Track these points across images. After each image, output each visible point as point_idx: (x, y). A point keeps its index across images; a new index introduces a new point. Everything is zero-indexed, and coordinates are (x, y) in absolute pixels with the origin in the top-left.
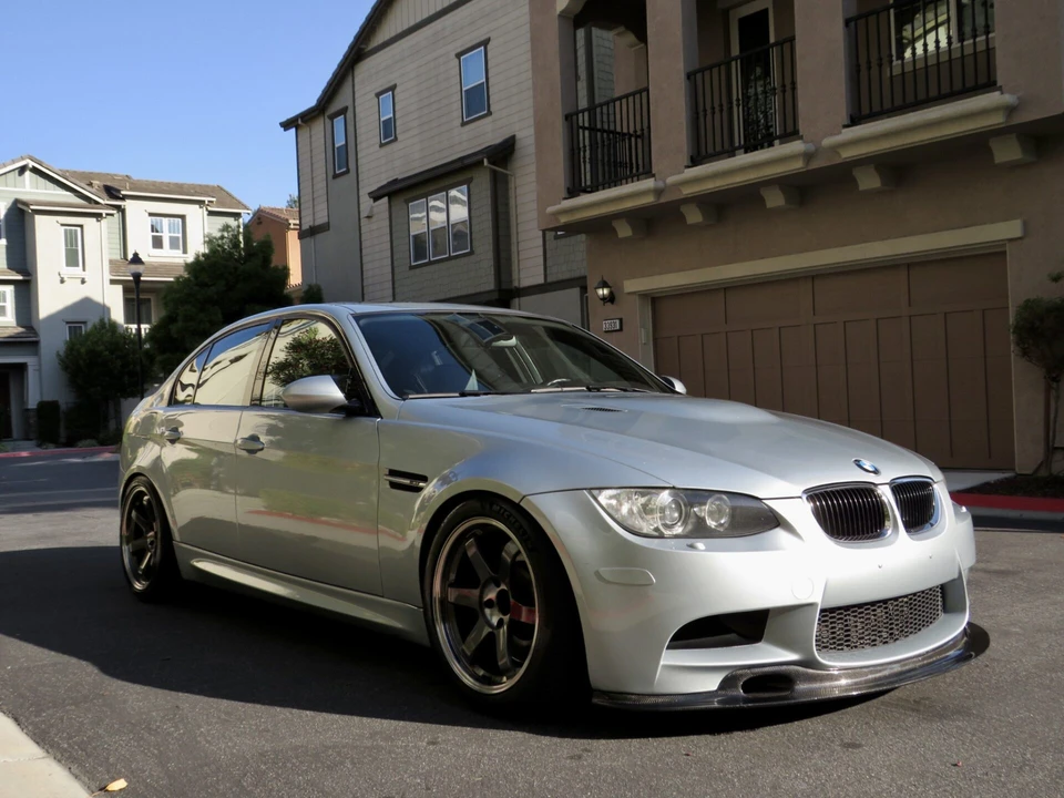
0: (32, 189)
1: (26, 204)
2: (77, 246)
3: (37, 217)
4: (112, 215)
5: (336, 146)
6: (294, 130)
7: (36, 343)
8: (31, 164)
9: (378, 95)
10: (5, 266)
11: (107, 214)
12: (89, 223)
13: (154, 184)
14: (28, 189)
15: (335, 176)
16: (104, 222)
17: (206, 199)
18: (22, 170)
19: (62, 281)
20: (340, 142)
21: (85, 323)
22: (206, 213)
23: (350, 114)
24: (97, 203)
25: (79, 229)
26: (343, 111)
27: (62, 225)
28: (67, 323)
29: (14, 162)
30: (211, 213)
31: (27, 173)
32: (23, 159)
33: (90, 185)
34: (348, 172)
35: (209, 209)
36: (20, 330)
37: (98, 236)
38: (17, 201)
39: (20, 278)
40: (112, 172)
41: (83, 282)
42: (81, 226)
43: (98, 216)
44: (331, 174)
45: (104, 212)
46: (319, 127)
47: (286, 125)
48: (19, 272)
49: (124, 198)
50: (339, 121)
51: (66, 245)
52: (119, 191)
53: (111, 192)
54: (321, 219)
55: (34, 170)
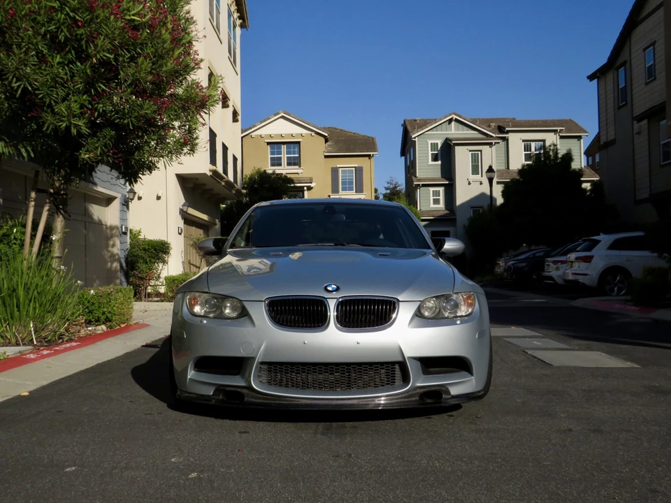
0: (454, 131)
1: (451, 140)
2: (478, 162)
3: (456, 147)
4: (499, 143)
5: (620, 87)
6: (596, 80)
7: (454, 220)
8: (455, 117)
9: (645, 50)
10: (440, 176)
11: (495, 143)
12: (485, 149)
13: (529, 122)
14: (453, 131)
15: (619, 108)
16: (494, 147)
17: (559, 129)
18: (450, 121)
19: (469, 184)
20: (622, 85)
21: (481, 207)
22: (558, 137)
23: (628, 65)
24: (491, 136)
25: (479, 153)
26: (624, 64)
27: (470, 151)
28: (472, 208)
29: (446, 117)
30: (562, 137)
31: (453, 123)
32: (450, 115)
33: (489, 126)
34: (626, 104)
35: (561, 134)
36: (447, 212)
37: (490, 156)
38: (447, 140)
39: (447, 182)
40: (504, 117)
41: (481, 184)
42: (481, 151)
43: (490, 144)
44: (616, 107)
45: (493, 142)
46: (610, 76)
47: (591, 78)
48: (447, 179)
49: (508, 132)
50: (622, 71)
51: (472, 162)
52: (505, 128)
53: (501, 129)
54: (611, 137)
55: (457, 121)
